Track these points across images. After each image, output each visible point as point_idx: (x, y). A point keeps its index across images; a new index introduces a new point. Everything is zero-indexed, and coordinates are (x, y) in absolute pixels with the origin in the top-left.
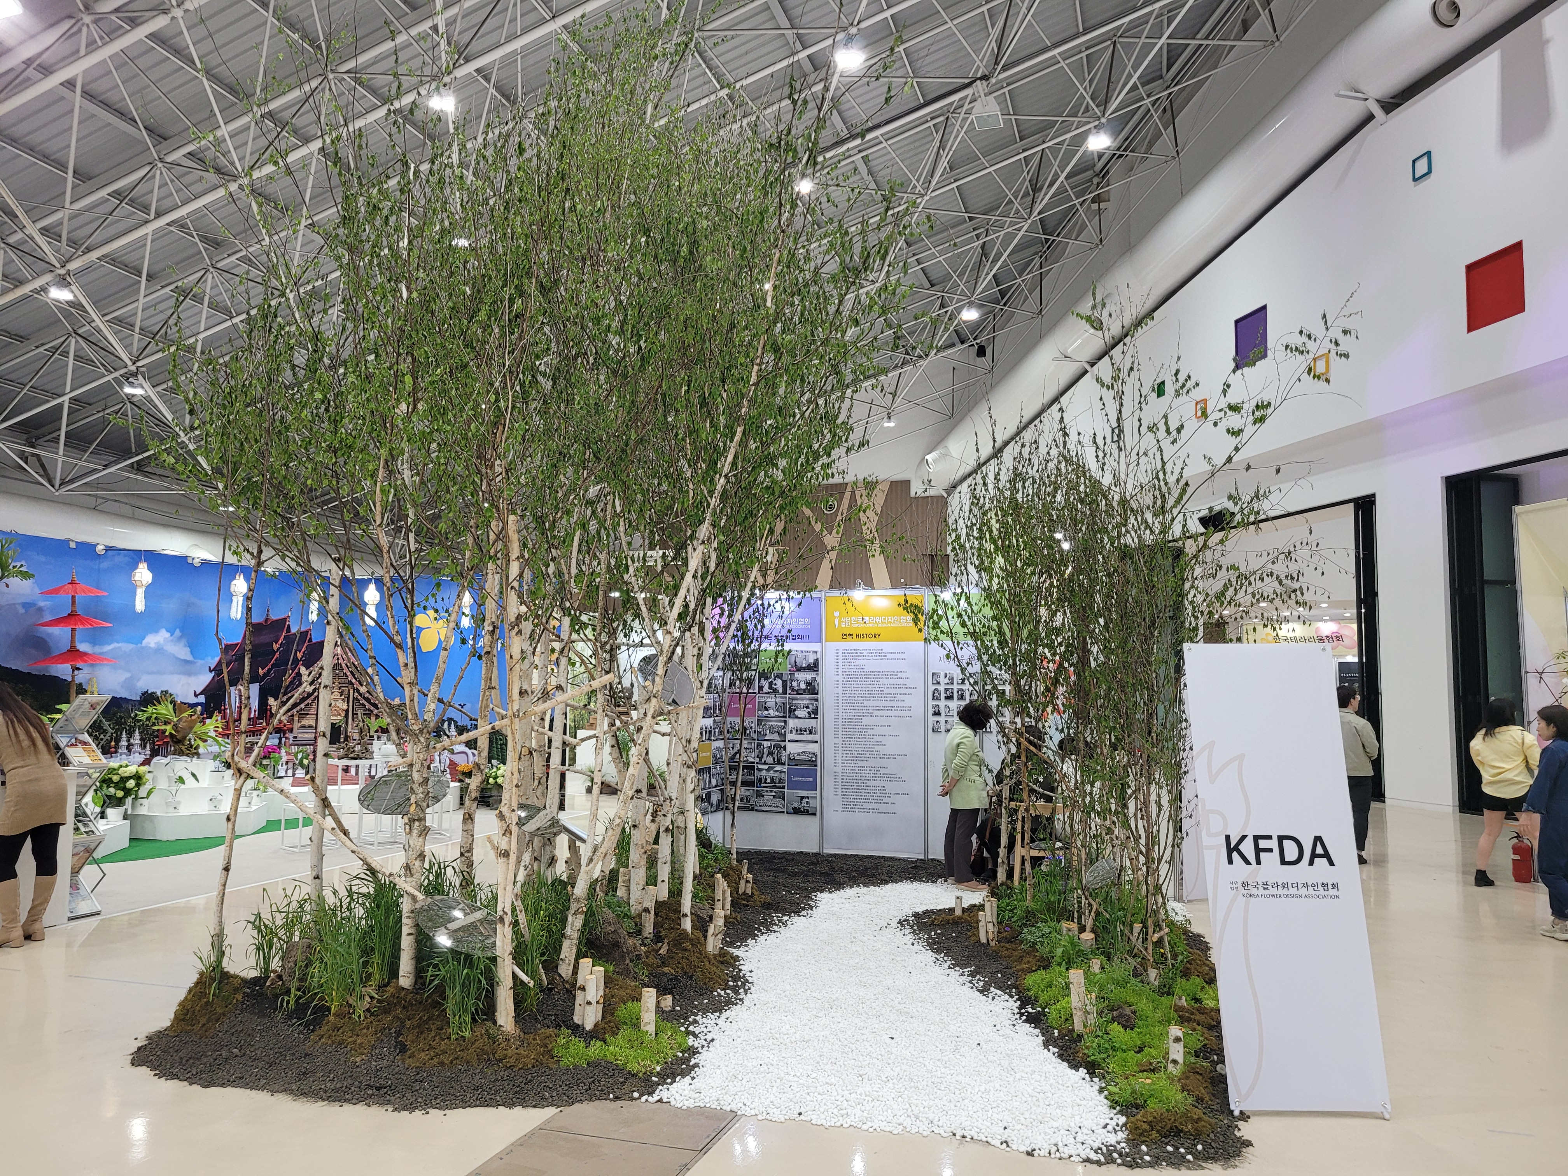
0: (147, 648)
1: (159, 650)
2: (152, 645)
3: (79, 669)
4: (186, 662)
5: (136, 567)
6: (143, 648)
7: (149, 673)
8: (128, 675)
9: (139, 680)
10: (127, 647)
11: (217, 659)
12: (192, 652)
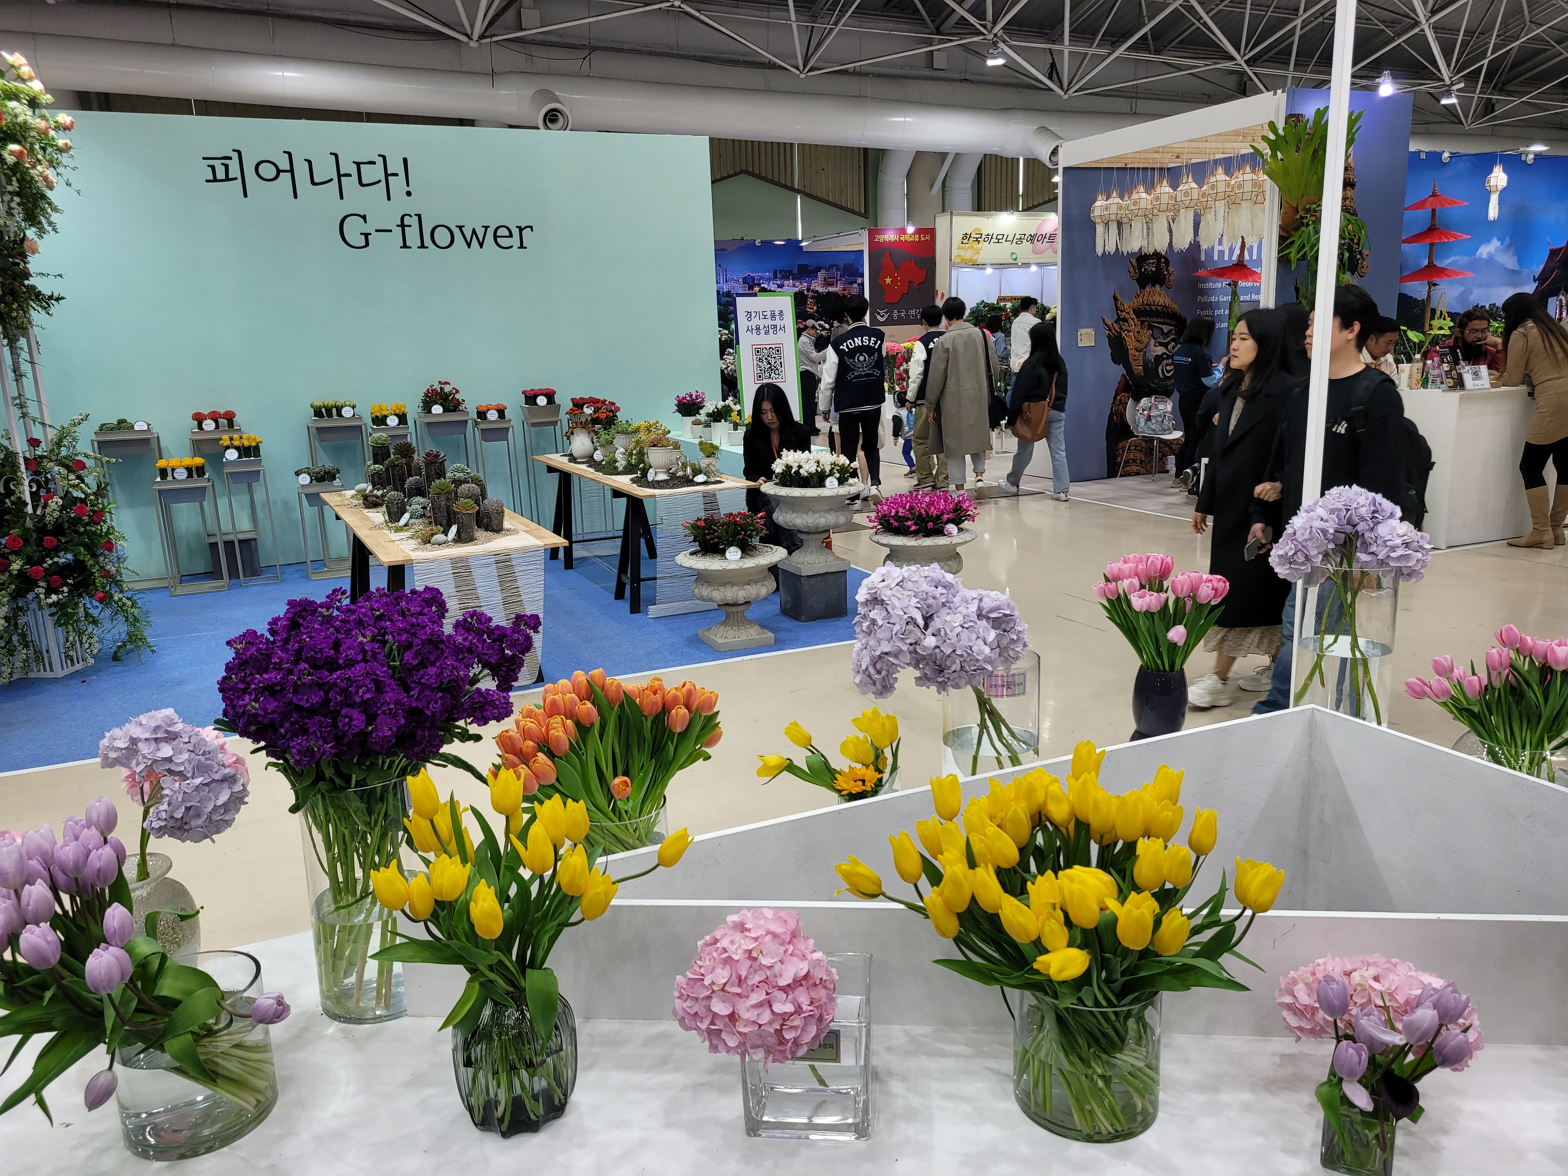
0: (1480, 258)
1: (1490, 260)
2: (1485, 256)
3: (1435, 285)
4: (1513, 272)
5: (1491, 171)
6: (1476, 259)
7: (1481, 286)
8: (1462, 289)
9: (1471, 293)
10: (1463, 260)
11: (1541, 267)
12: (1519, 262)
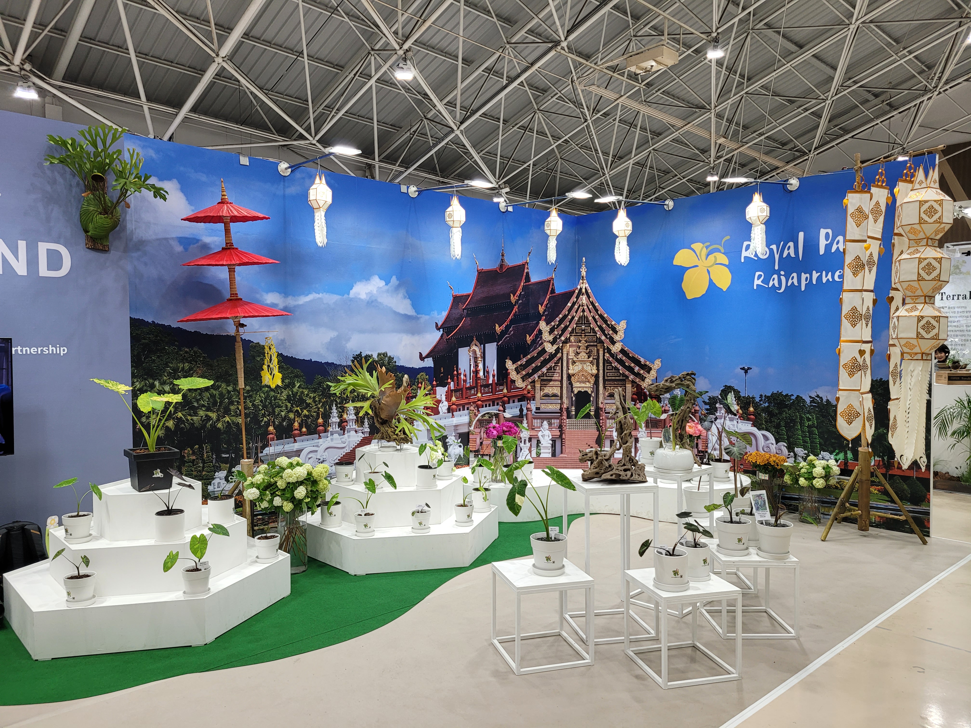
0: (356, 300)
1: (372, 303)
4: (407, 317)
6: (351, 300)
7: (362, 331)
8: (333, 334)
9: (348, 340)
10: (331, 299)
11: (445, 314)
12: (414, 306)
